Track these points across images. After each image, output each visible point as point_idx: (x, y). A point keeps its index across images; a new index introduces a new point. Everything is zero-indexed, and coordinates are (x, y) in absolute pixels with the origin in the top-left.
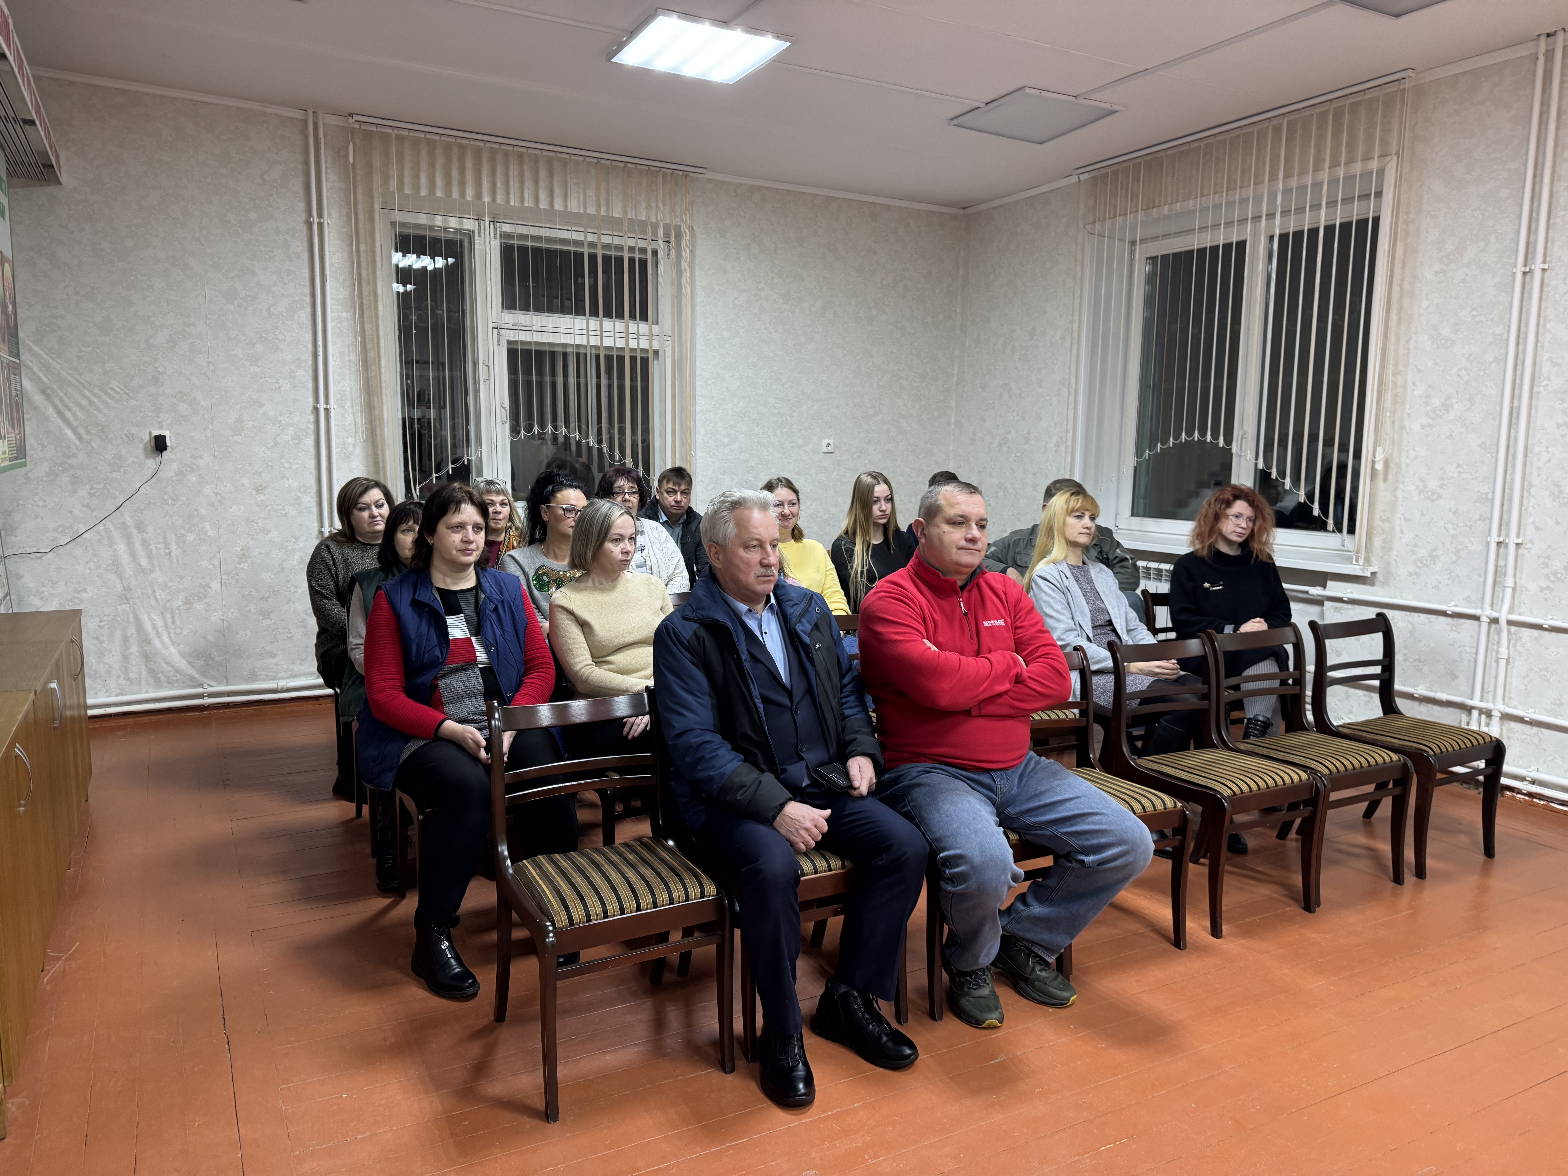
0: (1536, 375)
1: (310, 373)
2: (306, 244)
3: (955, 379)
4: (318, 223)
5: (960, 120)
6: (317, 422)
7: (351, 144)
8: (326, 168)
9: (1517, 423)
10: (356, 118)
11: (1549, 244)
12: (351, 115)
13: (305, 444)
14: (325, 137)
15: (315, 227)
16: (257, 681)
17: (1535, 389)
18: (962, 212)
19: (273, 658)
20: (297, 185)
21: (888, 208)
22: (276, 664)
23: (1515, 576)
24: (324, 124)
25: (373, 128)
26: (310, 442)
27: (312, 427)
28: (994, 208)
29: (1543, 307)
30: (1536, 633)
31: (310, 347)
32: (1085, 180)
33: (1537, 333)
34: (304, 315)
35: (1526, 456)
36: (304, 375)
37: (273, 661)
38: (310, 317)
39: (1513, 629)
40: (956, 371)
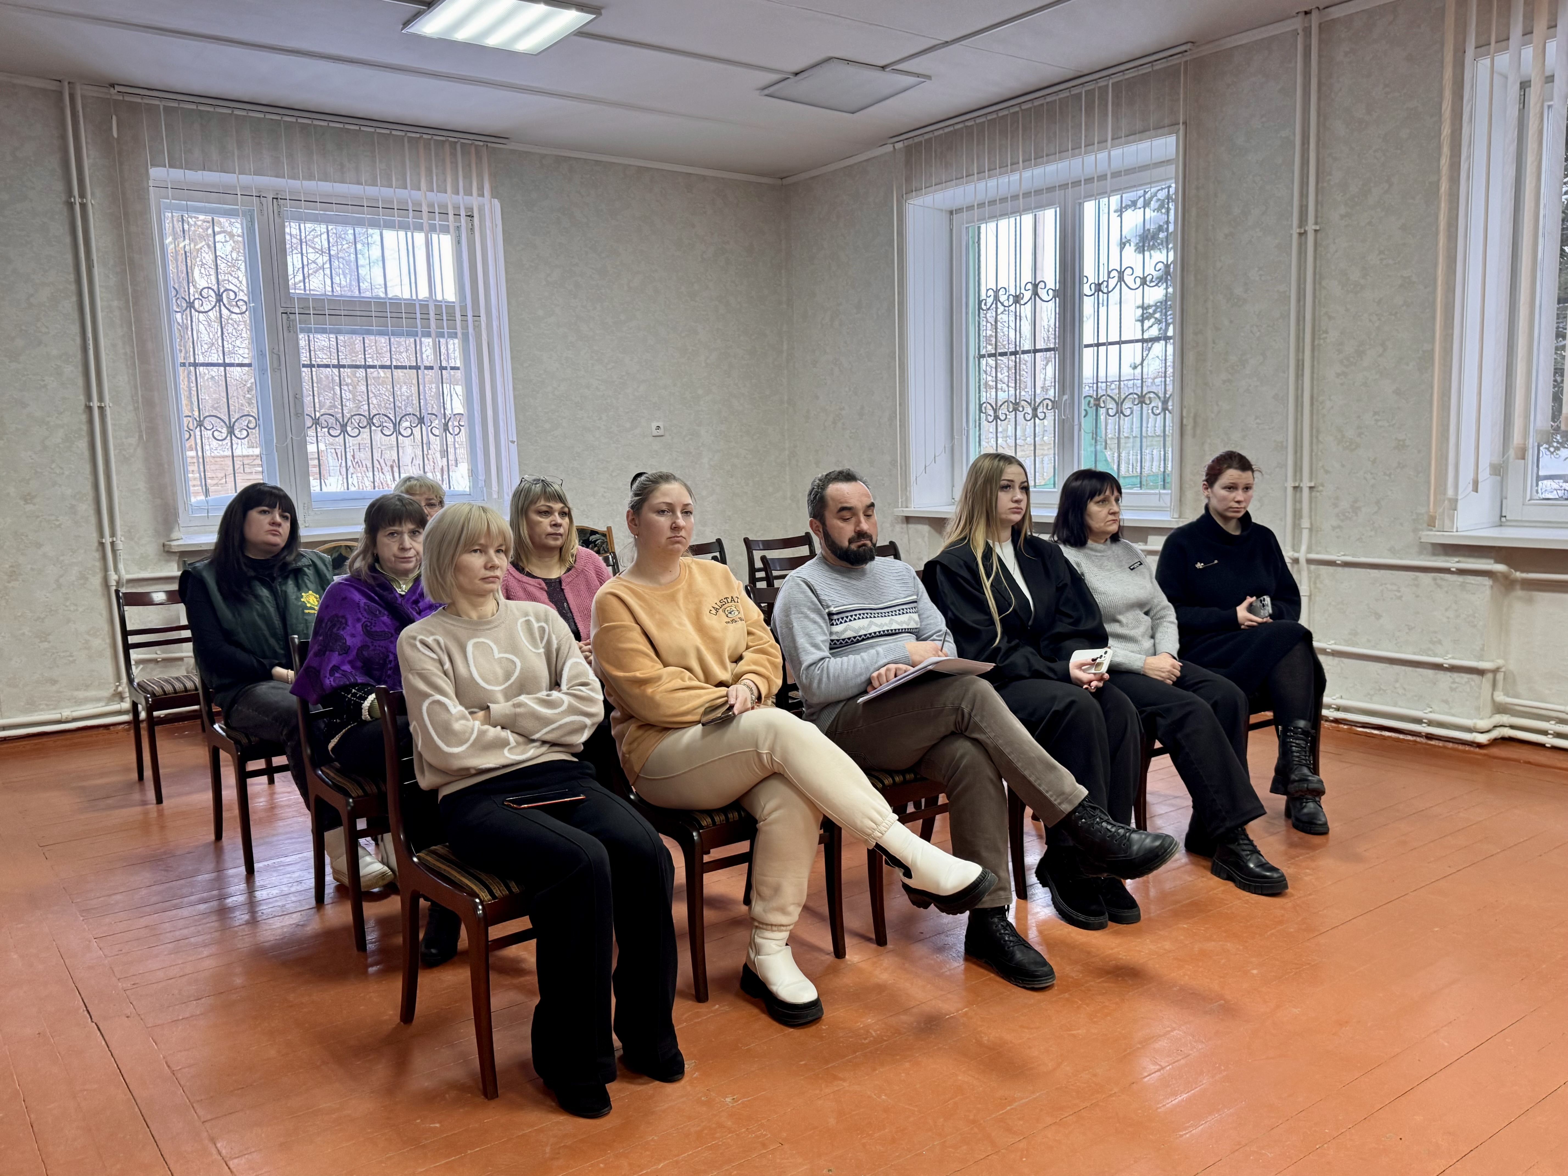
0: (1317, 328)
1: (80, 369)
2: (67, 227)
3: (785, 355)
4: (80, 204)
5: (771, 89)
6: (91, 422)
7: (114, 118)
8: (87, 143)
9: (1303, 375)
10: (118, 88)
11: (1319, 207)
12: (113, 86)
13: (78, 447)
14: (83, 109)
15: (77, 207)
16: (36, 711)
17: (1316, 342)
18: (780, 182)
19: (53, 685)
20: (53, 162)
21: (704, 178)
22: (58, 692)
23: (1310, 517)
24: (83, 96)
25: (138, 100)
26: (82, 445)
27: (85, 428)
28: (813, 178)
29: (1318, 265)
30: (1331, 569)
31: (78, 340)
32: (900, 149)
33: (1315, 289)
34: (69, 305)
35: (1312, 404)
36: (73, 371)
37: (54, 688)
38: (76, 307)
39: (1313, 567)
40: (785, 347)
